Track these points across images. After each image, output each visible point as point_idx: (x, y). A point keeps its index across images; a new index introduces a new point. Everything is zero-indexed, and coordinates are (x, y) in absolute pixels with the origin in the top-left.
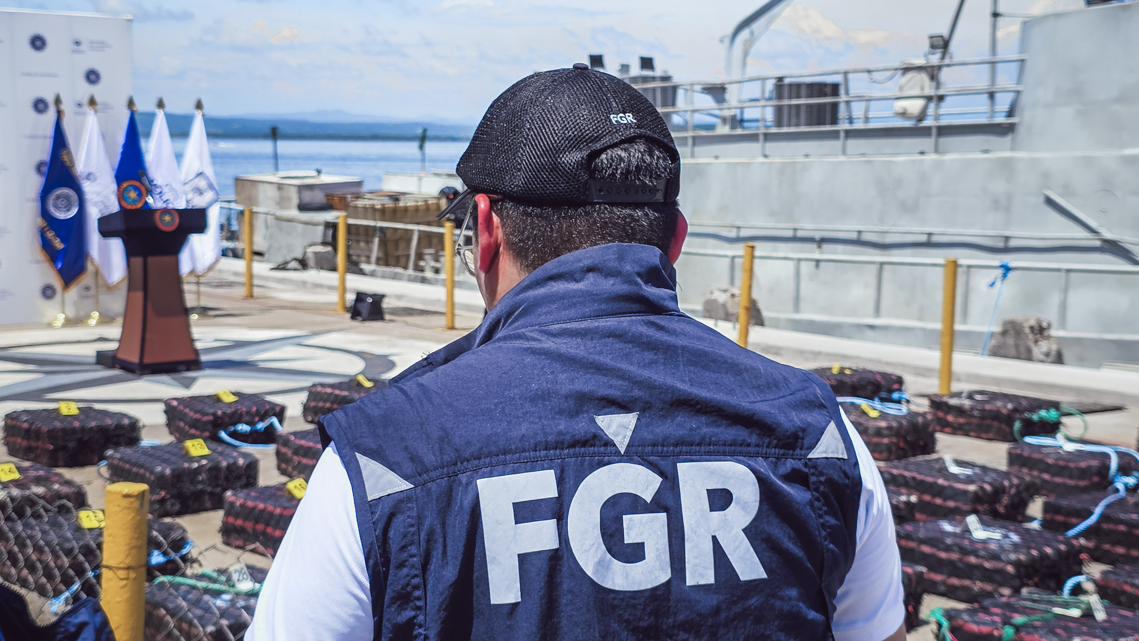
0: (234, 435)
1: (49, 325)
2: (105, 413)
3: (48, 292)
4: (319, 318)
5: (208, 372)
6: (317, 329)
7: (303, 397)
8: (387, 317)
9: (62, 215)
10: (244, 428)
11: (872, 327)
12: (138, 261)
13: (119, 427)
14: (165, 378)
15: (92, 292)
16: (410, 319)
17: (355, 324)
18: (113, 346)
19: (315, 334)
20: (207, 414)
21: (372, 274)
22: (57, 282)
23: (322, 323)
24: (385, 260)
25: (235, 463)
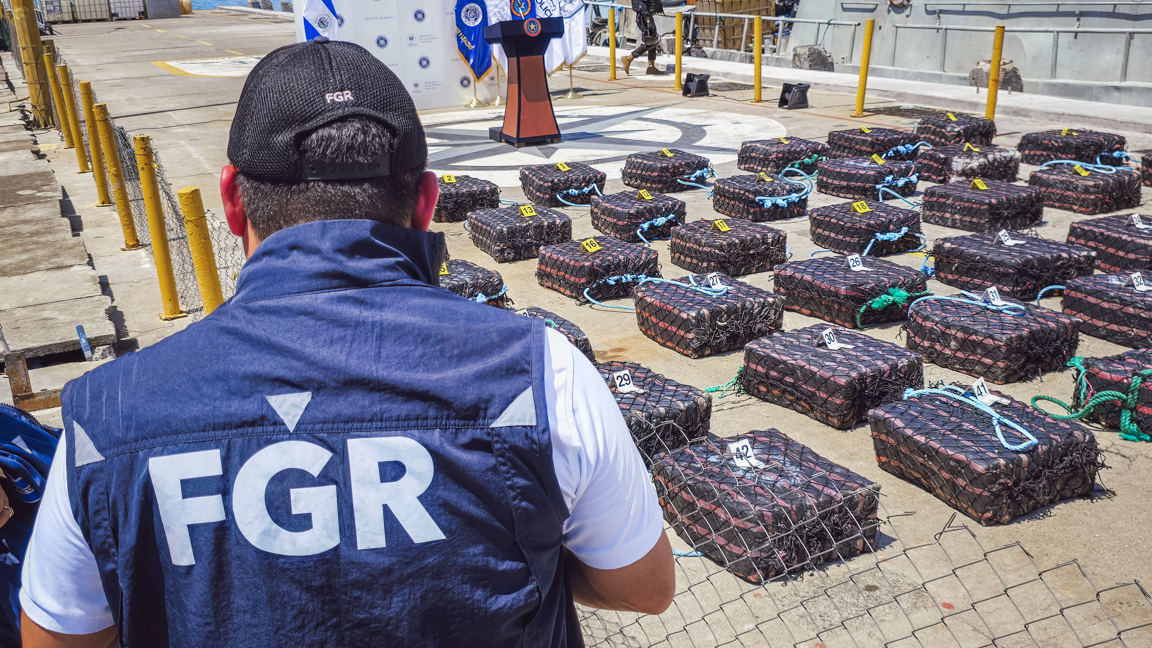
0: (567, 197)
1: (467, 107)
2: (475, 181)
3: (465, 82)
4: (661, 95)
5: (566, 143)
6: (655, 104)
7: (622, 164)
8: (711, 92)
9: (471, 24)
10: (573, 192)
11: (1118, 89)
12: (515, 59)
13: (483, 192)
14: (534, 149)
15: (495, 81)
16: (729, 94)
17: (686, 99)
18: (500, 124)
19: (653, 109)
20: (547, 182)
21: (713, 57)
22: (471, 75)
23: (661, 100)
24: (724, 43)
25: (554, 223)
